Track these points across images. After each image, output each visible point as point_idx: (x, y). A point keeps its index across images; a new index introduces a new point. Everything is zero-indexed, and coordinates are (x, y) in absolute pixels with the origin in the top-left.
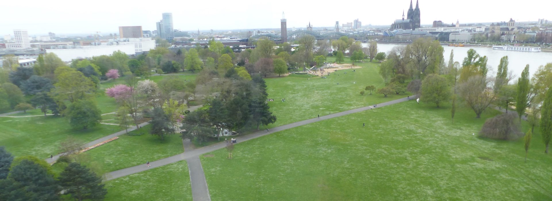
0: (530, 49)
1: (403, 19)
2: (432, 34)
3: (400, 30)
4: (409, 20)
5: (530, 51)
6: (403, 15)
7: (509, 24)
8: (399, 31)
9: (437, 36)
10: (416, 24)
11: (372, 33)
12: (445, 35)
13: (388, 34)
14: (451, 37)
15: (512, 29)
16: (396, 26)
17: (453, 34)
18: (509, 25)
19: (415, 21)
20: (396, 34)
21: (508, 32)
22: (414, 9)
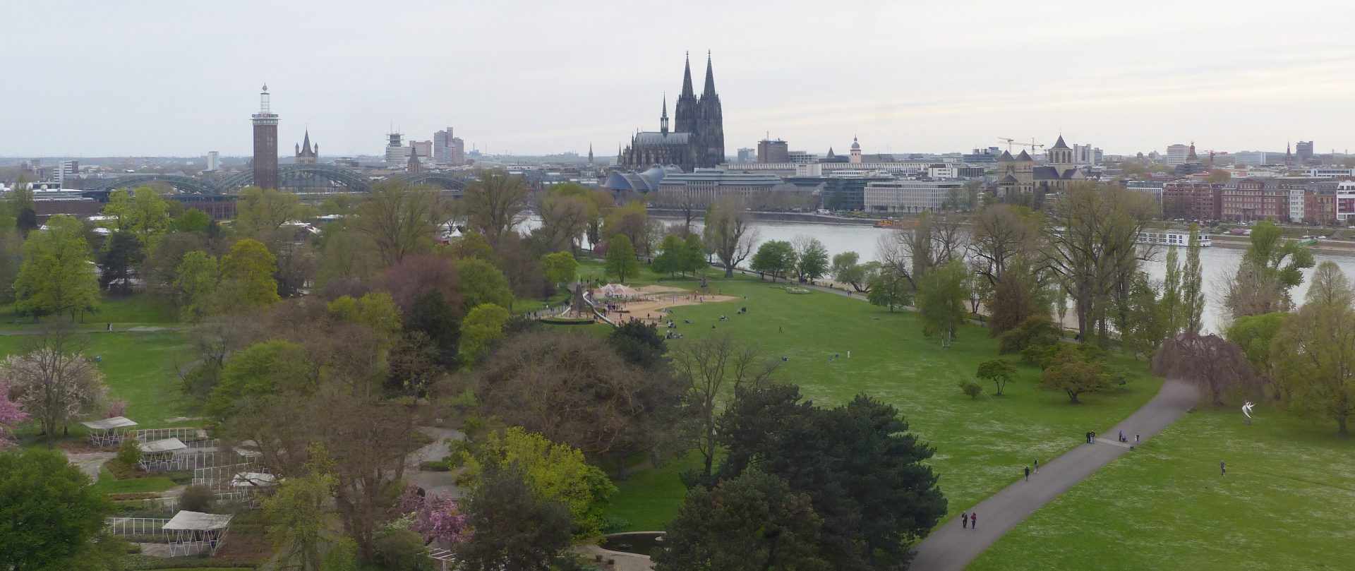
0: (1178, 239)
1: (665, 131)
2: (797, 185)
3: (670, 168)
4: (685, 136)
5: (1178, 243)
6: (665, 118)
7: (1057, 154)
8: (669, 171)
9: (817, 191)
10: (711, 150)
11: (557, 179)
12: (844, 189)
13: (629, 180)
14: (871, 197)
15: (1069, 173)
16: (644, 156)
17: (874, 186)
18: (1057, 161)
19: (705, 139)
20: (662, 182)
21: (1055, 181)
22: (698, 97)
